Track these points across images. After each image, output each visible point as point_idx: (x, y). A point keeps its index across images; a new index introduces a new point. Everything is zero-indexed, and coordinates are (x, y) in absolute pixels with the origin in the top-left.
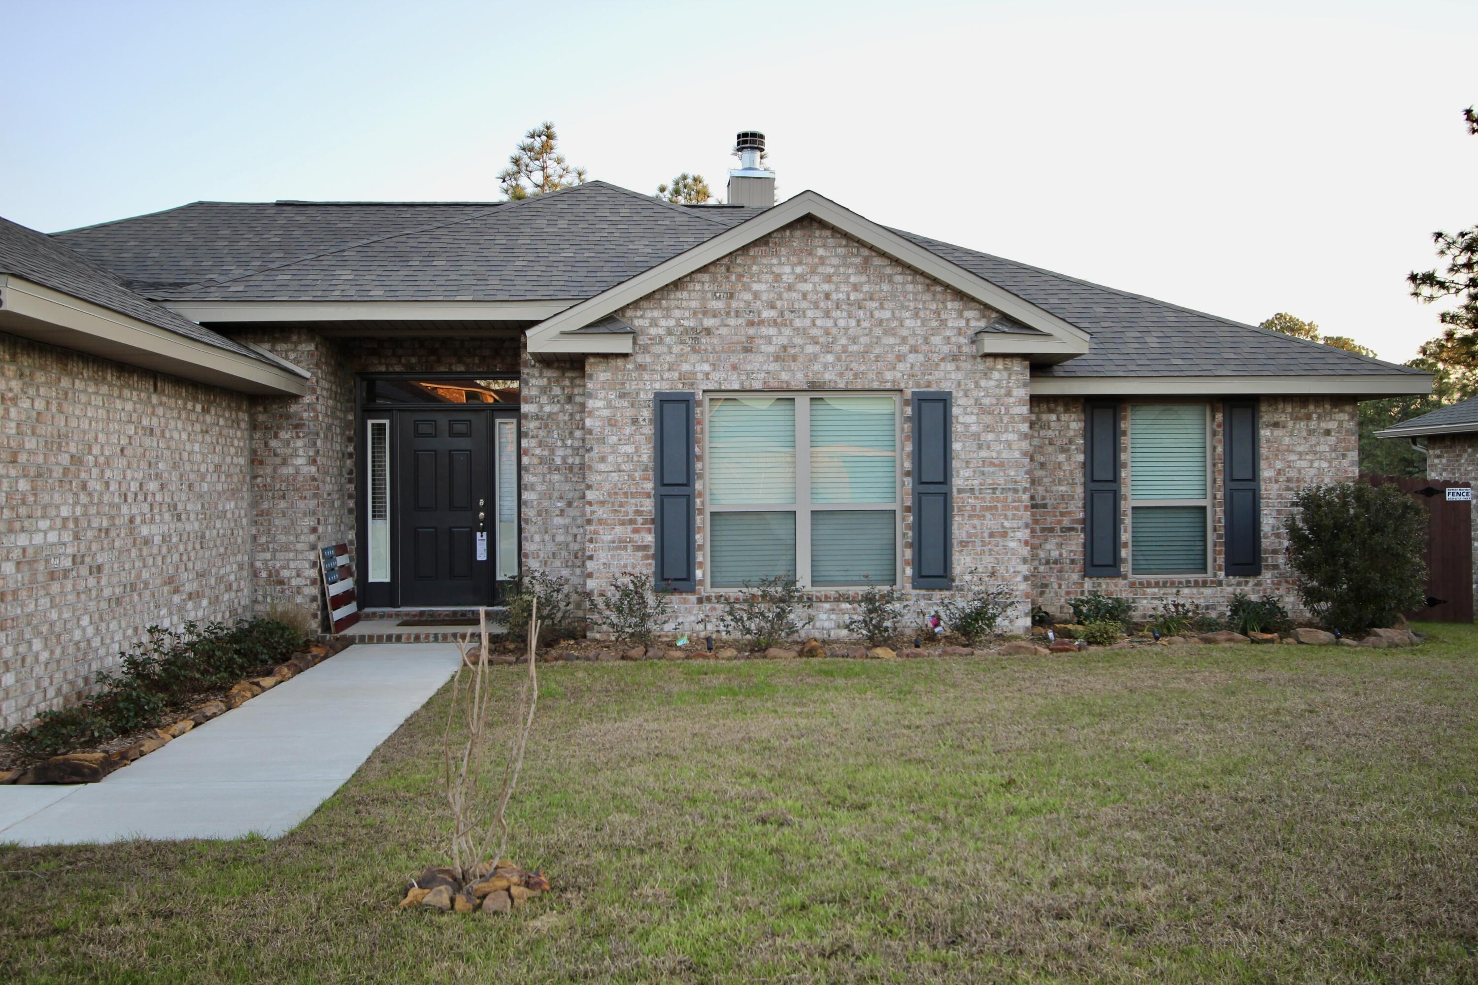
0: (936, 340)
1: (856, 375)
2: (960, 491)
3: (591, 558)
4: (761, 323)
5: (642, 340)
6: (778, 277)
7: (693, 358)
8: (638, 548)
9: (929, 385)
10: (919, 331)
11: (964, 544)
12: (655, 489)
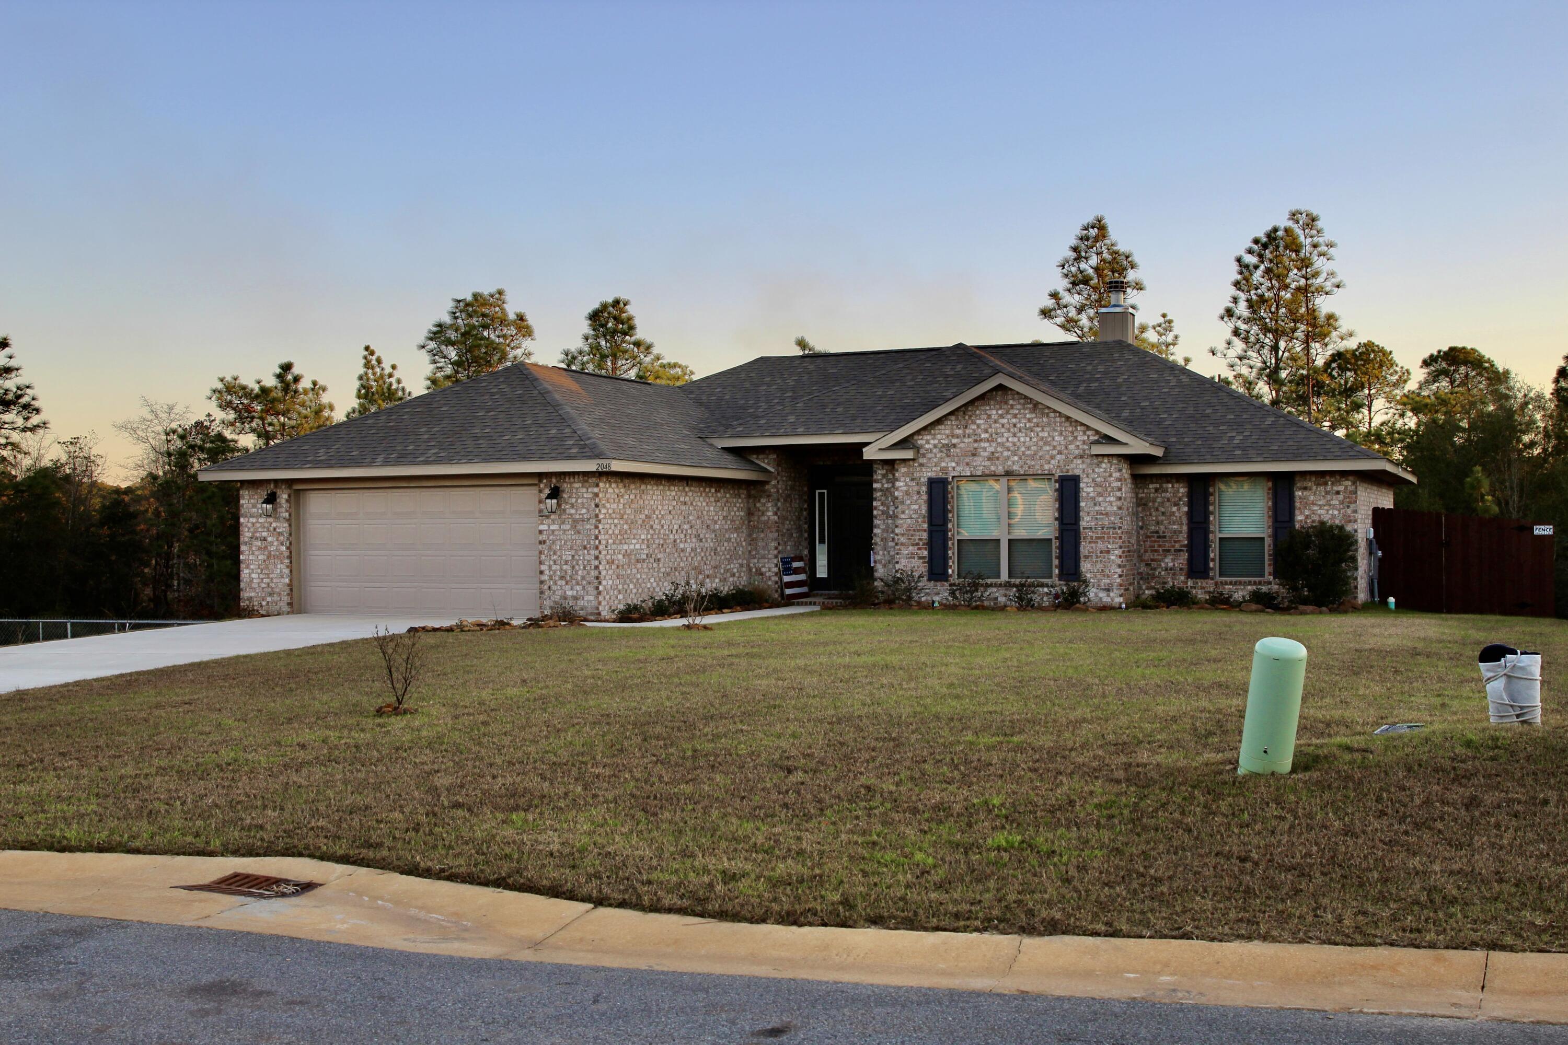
0: (1072, 447)
1: (1029, 467)
2: (1084, 528)
3: (897, 562)
4: (981, 440)
5: (922, 451)
6: (989, 416)
7: (947, 459)
8: (920, 558)
9: (1068, 471)
10: (1062, 443)
11: (1086, 557)
12: (928, 527)
